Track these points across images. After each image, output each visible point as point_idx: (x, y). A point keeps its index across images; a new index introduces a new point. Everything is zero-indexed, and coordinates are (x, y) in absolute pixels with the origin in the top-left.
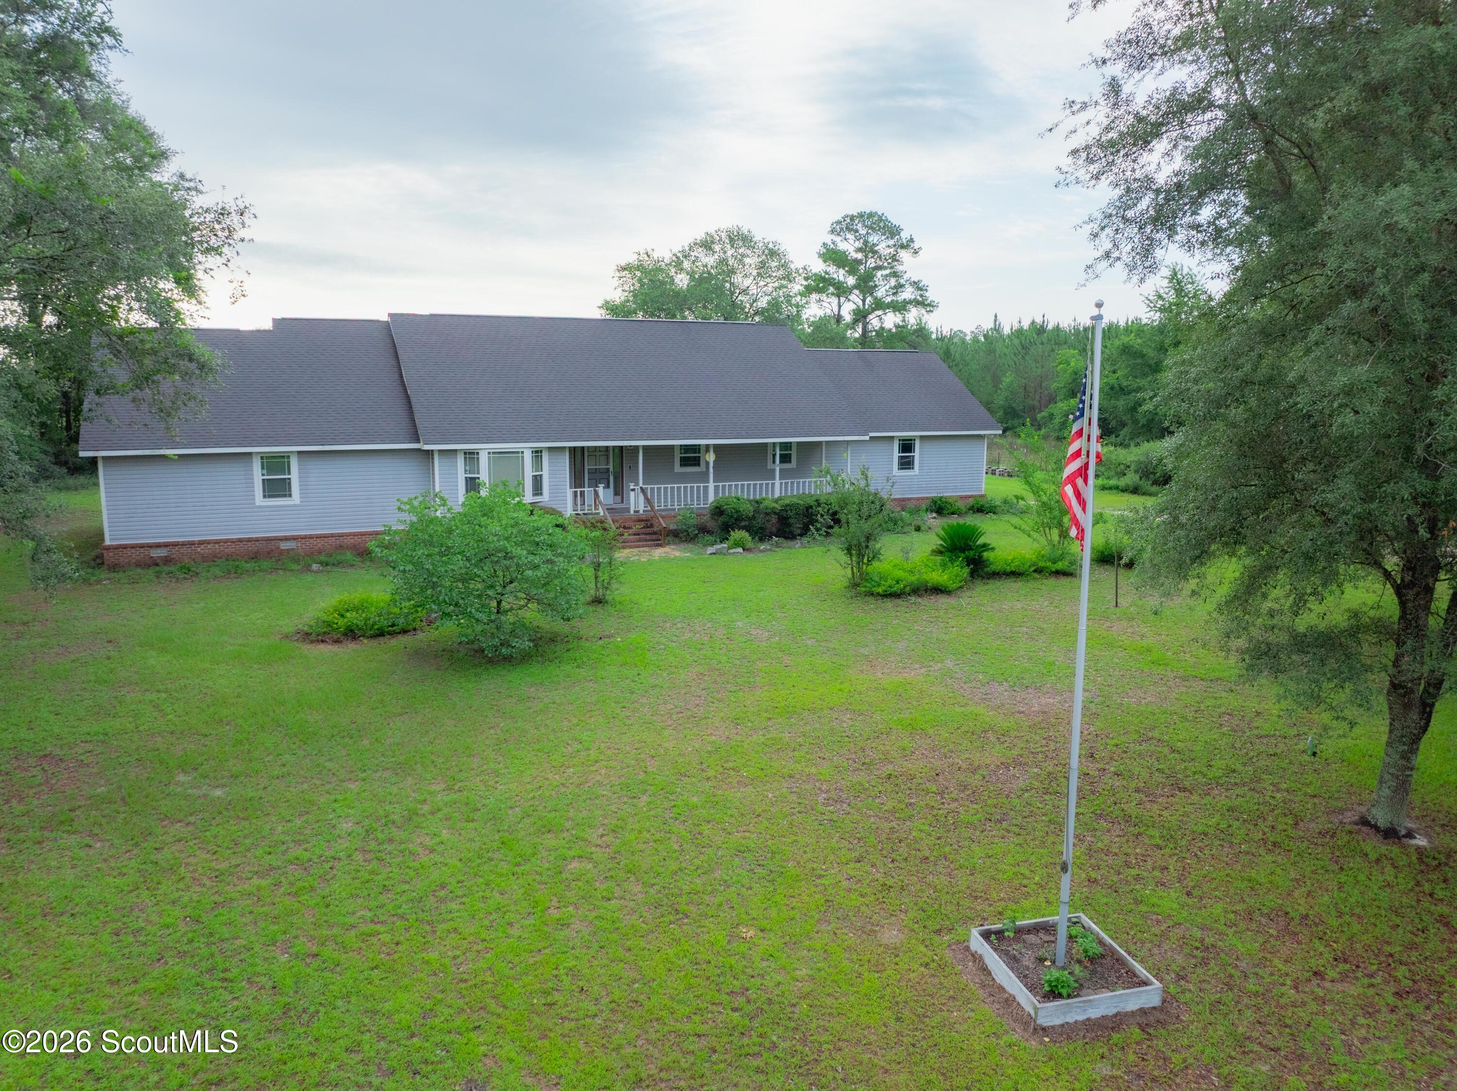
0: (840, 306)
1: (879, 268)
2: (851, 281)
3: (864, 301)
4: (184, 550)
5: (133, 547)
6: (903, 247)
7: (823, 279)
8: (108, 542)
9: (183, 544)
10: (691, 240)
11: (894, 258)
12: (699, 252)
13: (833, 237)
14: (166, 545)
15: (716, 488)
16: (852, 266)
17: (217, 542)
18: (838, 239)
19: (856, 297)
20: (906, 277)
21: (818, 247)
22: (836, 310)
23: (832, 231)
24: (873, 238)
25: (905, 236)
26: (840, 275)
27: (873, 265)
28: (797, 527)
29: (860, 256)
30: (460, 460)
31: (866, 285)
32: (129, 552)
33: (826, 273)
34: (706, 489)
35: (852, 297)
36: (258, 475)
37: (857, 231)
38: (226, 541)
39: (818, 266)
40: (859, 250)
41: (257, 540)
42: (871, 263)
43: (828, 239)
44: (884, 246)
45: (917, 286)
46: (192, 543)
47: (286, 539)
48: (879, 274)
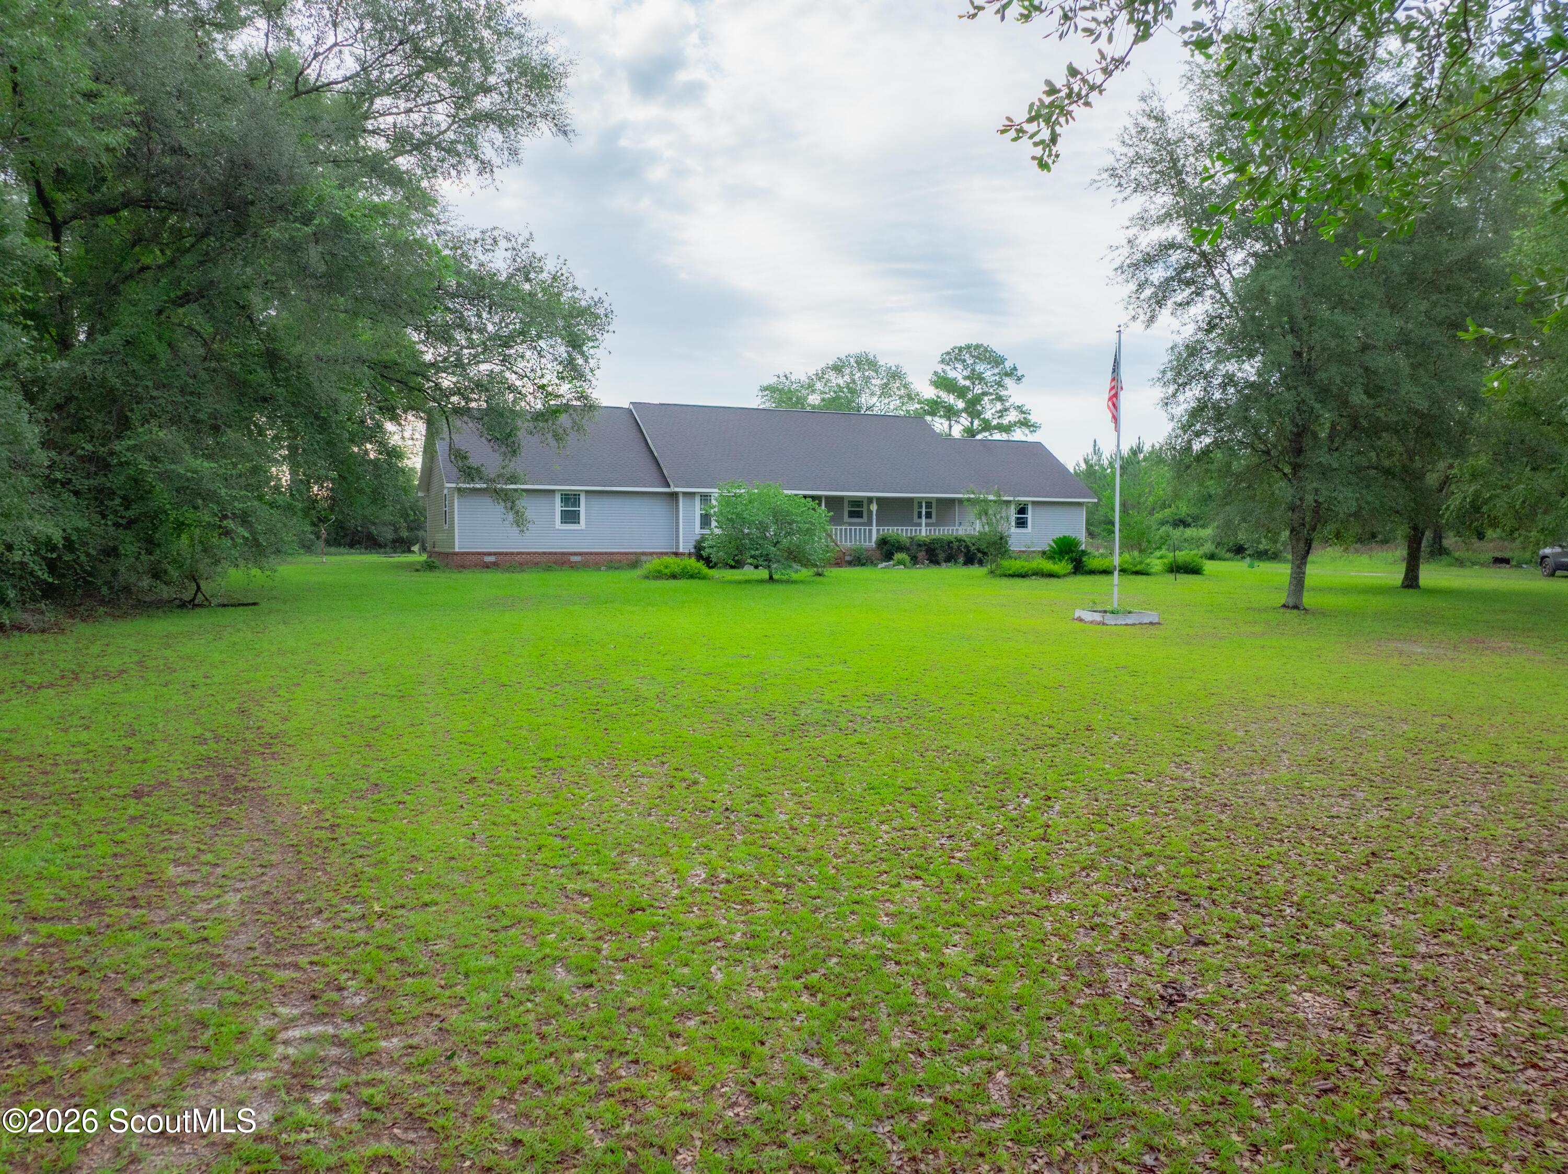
0: (950, 427)
1: (985, 394)
2: (961, 405)
3: (972, 423)
4: (507, 558)
5: (473, 554)
6: (1007, 374)
7: (936, 403)
8: (457, 550)
9: (506, 554)
10: (824, 365)
11: (1000, 384)
12: (832, 375)
13: (943, 366)
14: (495, 554)
15: (878, 530)
16: (961, 392)
17: (529, 554)
18: (948, 368)
19: (965, 420)
20: (1011, 401)
21: (930, 375)
22: (947, 430)
23: (943, 361)
24: (980, 367)
25: (1008, 365)
26: (950, 399)
27: (980, 391)
28: (942, 556)
29: (968, 383)
30: (697, 500)
31: (973, 408)
32: (470, 557)
33: (938, 397)
34: (870, 531)
35: (962, 420)
36: (558, 507)
37: (965, 361)
38: (535, 553)
39: (930, 393)
40: (966, 378)
41: (555, 553)
42: (978, 390)
43: (939, 368)
44: (989, 374)
45: (1019, 409)
46: (512, 554)
47: (575, 554)
48: (986, 398)
